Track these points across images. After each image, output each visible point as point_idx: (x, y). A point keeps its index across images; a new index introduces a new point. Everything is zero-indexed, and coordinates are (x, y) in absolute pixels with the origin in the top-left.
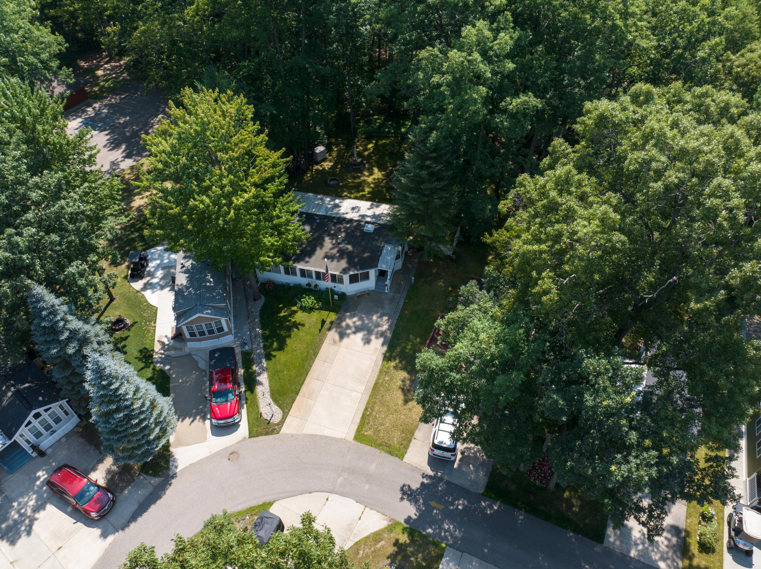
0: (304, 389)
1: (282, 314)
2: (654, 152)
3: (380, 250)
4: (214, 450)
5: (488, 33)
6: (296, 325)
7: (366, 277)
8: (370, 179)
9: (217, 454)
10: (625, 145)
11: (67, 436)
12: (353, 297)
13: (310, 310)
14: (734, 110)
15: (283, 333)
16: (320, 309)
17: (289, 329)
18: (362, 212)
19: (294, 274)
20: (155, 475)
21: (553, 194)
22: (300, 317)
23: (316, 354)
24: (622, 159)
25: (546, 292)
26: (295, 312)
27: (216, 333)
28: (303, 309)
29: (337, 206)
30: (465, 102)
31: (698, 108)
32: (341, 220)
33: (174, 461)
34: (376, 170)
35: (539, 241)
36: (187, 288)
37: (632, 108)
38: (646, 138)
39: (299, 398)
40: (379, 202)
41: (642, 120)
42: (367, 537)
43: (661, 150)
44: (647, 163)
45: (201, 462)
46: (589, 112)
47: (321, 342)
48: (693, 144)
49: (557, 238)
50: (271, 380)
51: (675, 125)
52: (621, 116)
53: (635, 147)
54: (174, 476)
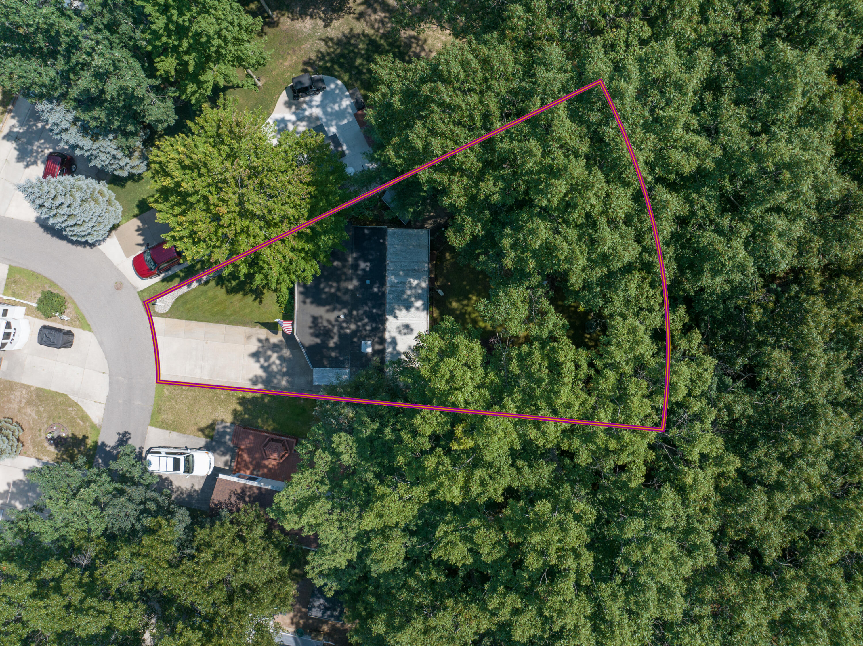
0: (193, 323)
4: (121, 268)
9: (118, 272)
23: (231, 323)
39: (184, 321)
42: (83, 411)
45: (109, 261)
47: (244, 323)
50: (195, 291)
54: (93, 245)
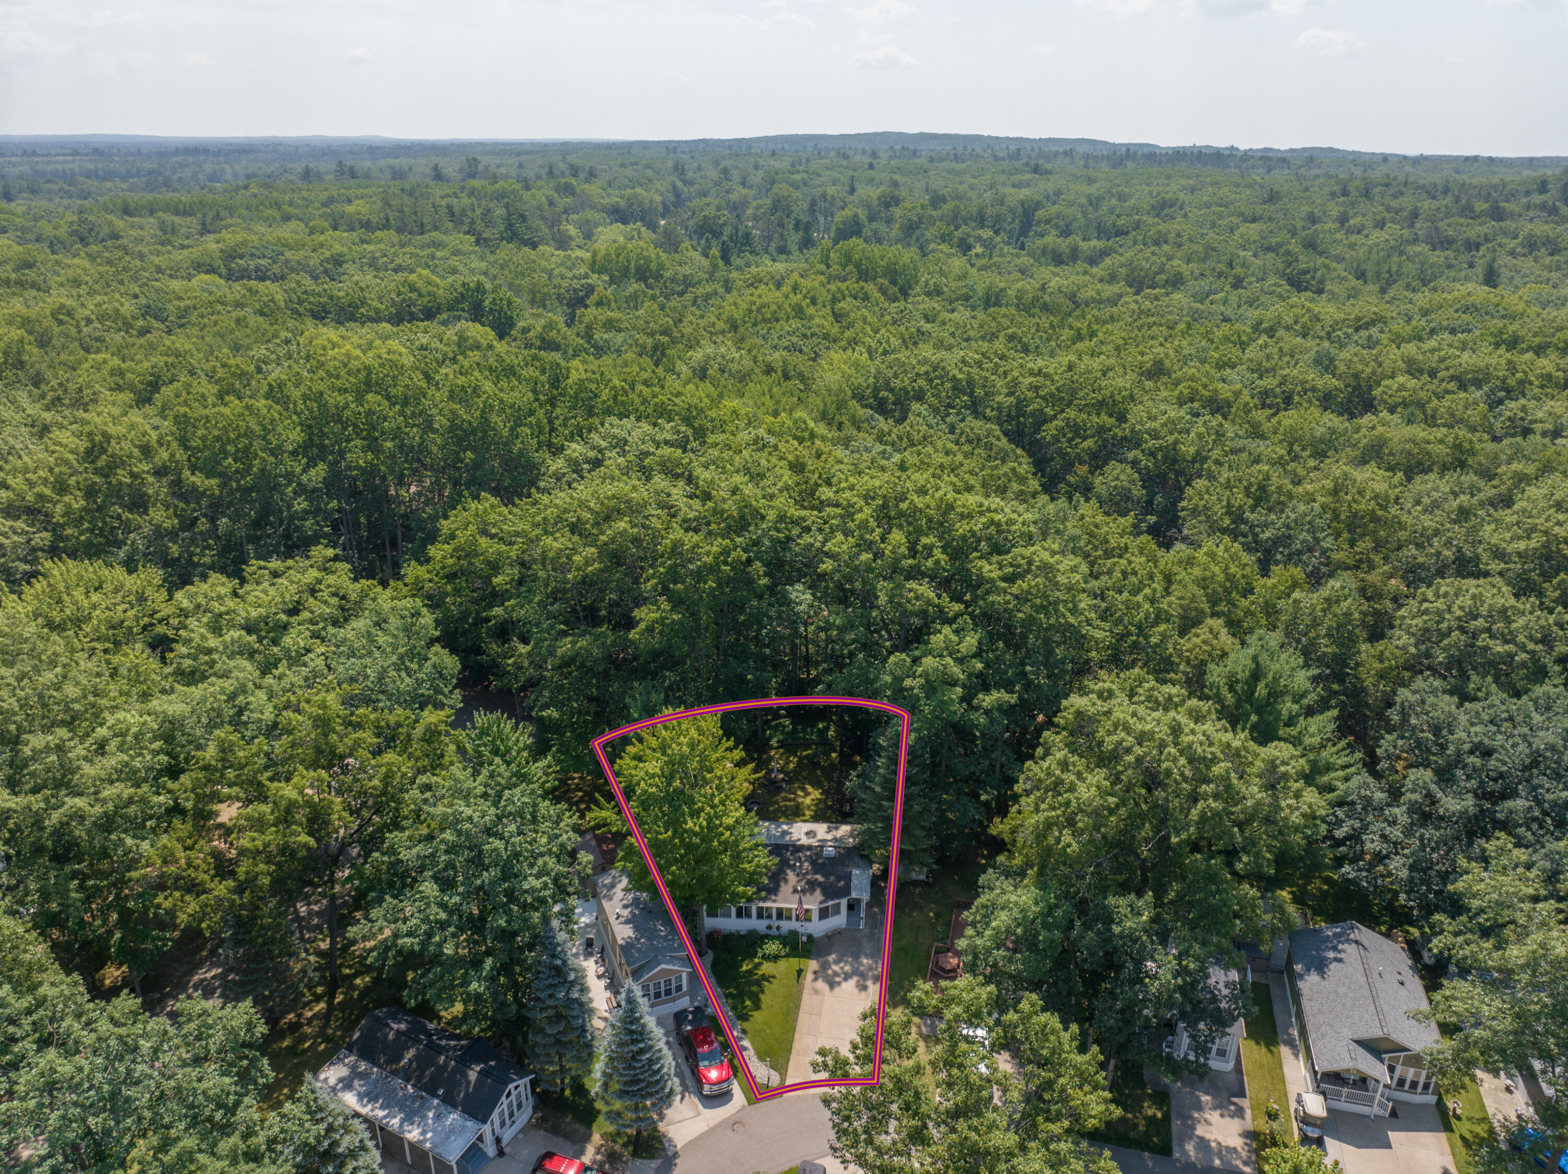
0: (796, 1046)
1: (745, 968)
2: (1123, 734)
3: (848, 877)
4: (712, 1124)
5: (954, 638)
6: (765, 978)
7: (837, 910)
8: (808, 801)
9: (717, 1126)
10: (1101, 733)
11: (523, 1131)
12: (821, 938)
13: (776, 958)
14: (1176, 699)
15: (754, 989)
16: (787, 956)
17: (758, 983)
18: (819, 837)
19: (749, 915)
20: (652, 1157)
21: (1058, 772)
22: (767, 968)
23: (798, 1007)
24: (1100, 744)
25: (1069, 845)
26: (760, 964)
27: (674, 994)
28: (766, 958)
29: (785, 833)
30: (943, 702)
31: (1149, 699)
32: (798, 848)
33: (670, 1140)
34: (809, 788)
35: (1054, 809)
36: (638, 939)
37: (1099, 702)
38: (1116, 725)
39: (793, 1057)
40: (838, 822)
41: (1108, 713)
43: (1129, 734)
44: (1120, 743)
45: (701, 1137)
46: (1066, 708)
47: (800, 993)
48: (1148, 727)
49: (1068, 804)
50: (752, 1044)
51: (1134, 714)
52: (1093, 710)
53: (1109, 733)
54: (676, 1155)
